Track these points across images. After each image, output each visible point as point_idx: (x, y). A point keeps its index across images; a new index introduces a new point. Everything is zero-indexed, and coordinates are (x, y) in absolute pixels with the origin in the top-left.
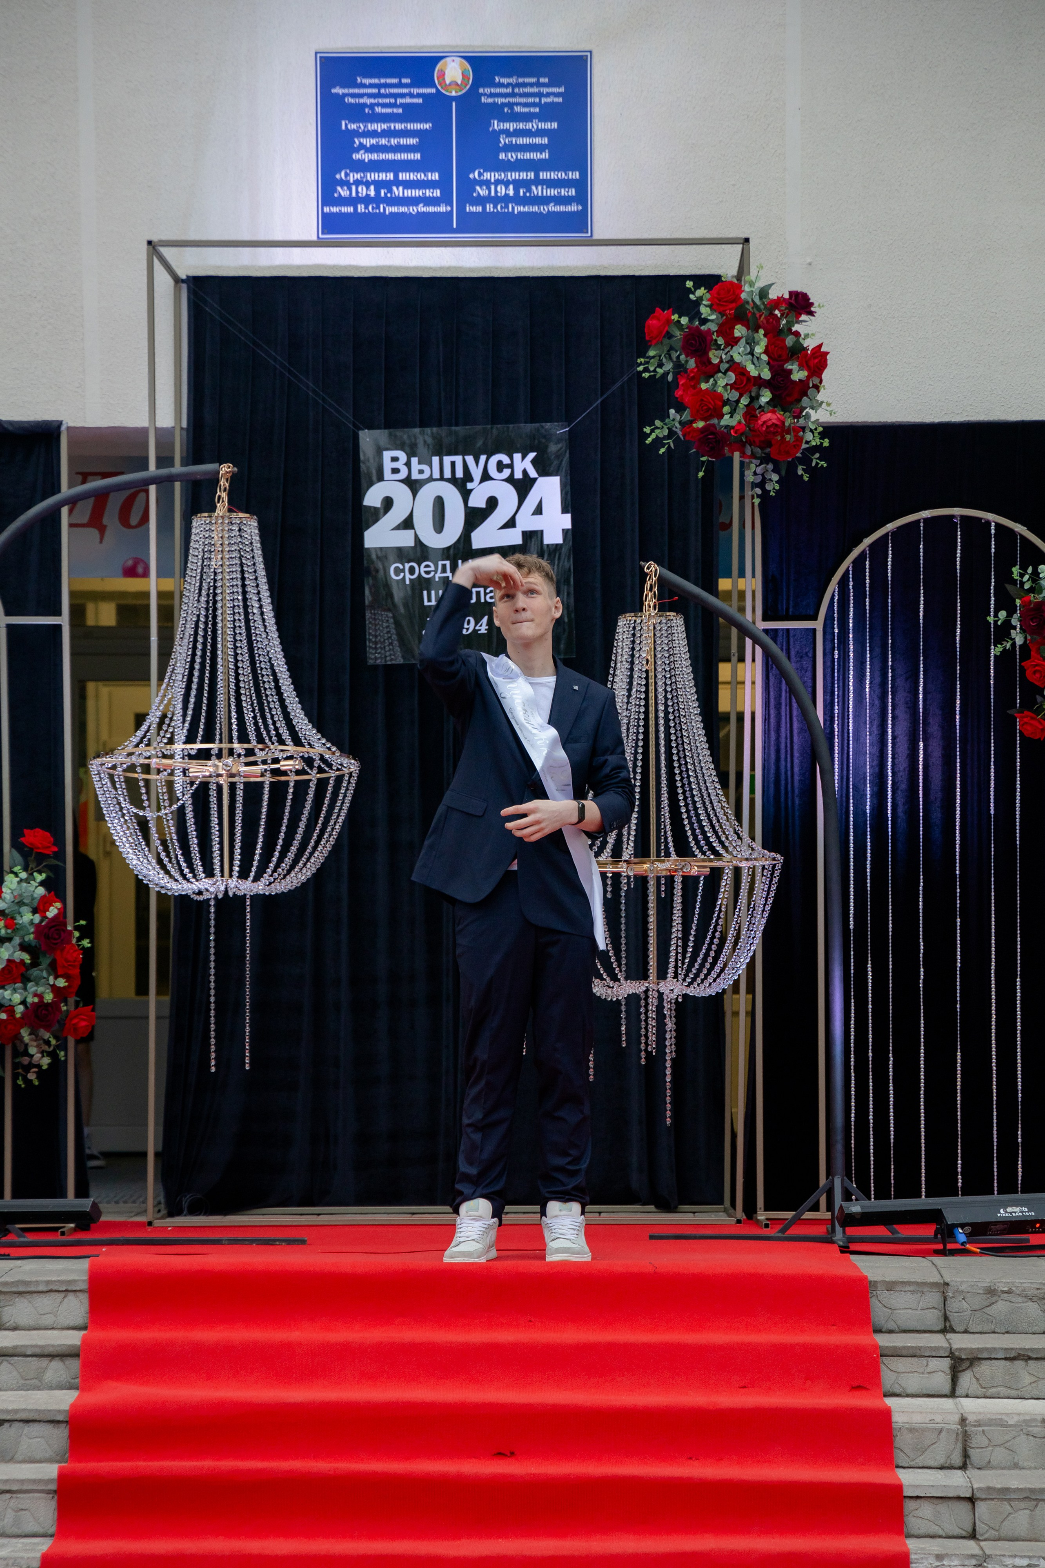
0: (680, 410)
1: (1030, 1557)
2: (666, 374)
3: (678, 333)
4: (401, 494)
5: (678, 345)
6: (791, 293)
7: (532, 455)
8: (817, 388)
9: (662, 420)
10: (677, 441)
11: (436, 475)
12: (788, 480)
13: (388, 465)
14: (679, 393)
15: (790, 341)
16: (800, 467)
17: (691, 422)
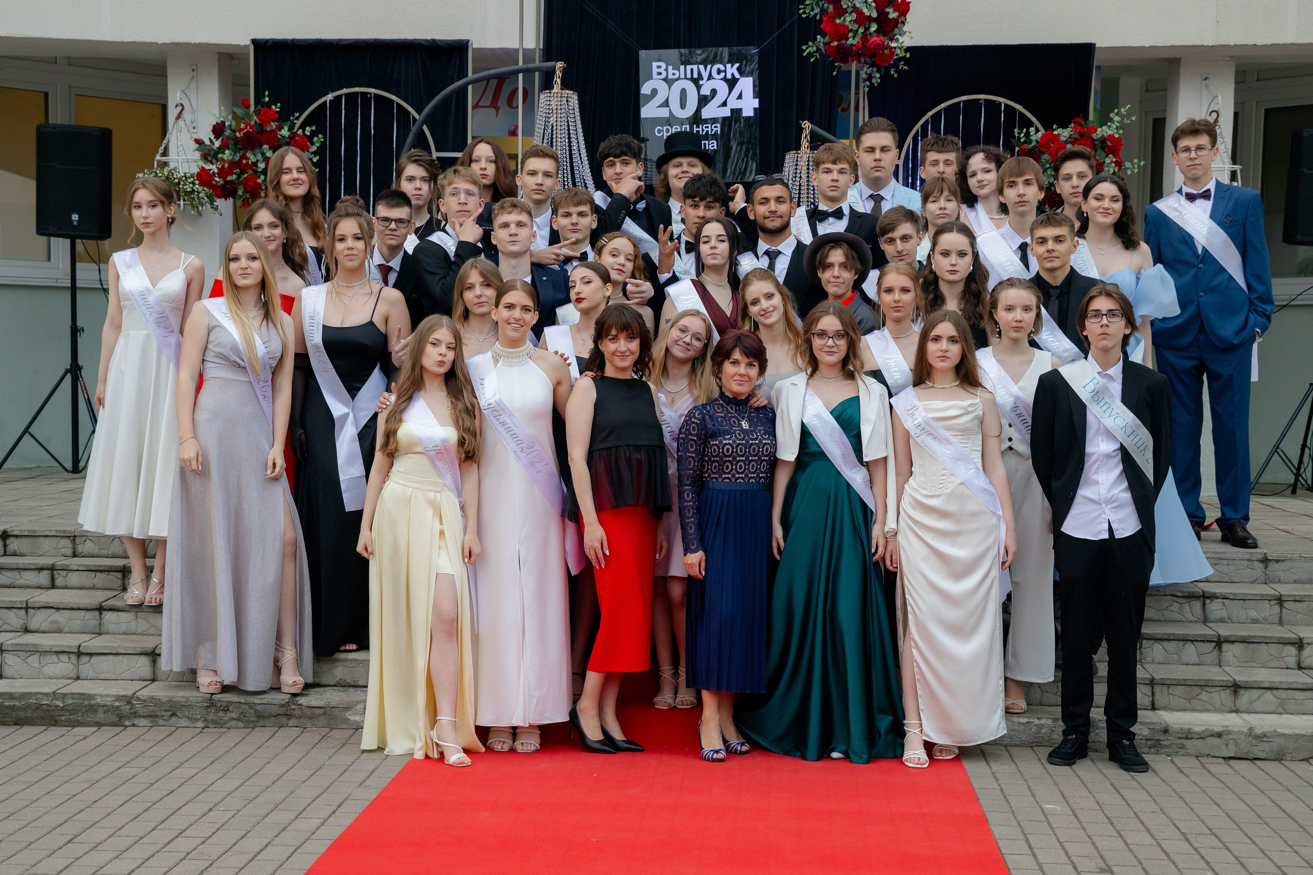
0: (823, 36)
1: (1028, 717)
2: (816, 15)
4: (662, 87)
7: (737, 65)
8: (903, 23)
9: (813, 42)
10: (821, 54)
11: (682, 76)
12: (885, 77)
13: (655, 70)
14: (823, 26)
16: (892, 70)
17: (830, 43)
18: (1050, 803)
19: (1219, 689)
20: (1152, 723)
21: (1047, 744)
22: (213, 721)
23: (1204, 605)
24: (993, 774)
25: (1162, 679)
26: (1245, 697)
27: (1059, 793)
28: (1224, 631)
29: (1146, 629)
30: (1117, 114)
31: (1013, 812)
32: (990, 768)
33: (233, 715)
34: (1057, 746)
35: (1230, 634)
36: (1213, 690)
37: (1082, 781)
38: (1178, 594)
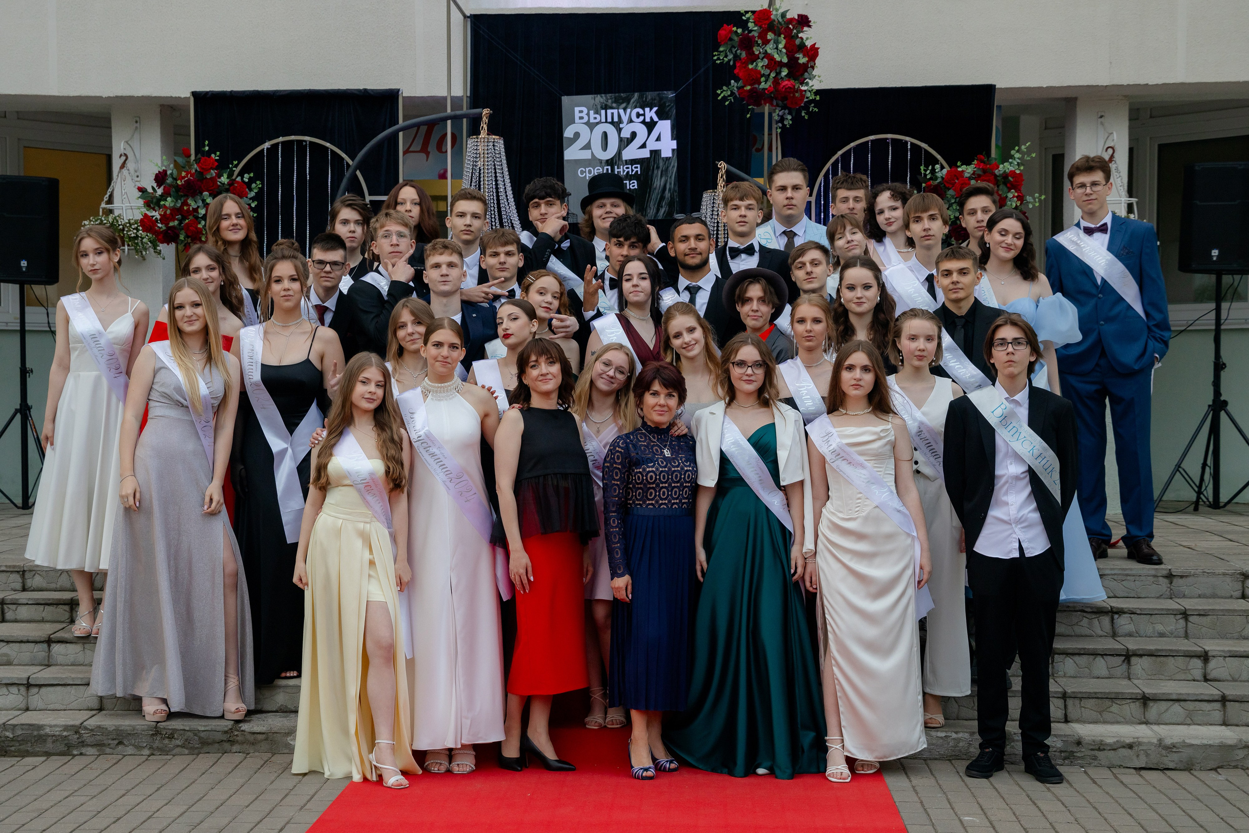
0: (737, 81)
1: (946, 732)
2: (730, 61)
3: (736, 38)
4: (584, 130)
5: (736, 45)
6: (799, 15)
7: (655, 109)
8: (813, 67)
9: (727, 86)
10: (735, 98)
11: (603, 120)
12: (797, 118)
13: (577, 115)
14: (736, 71)
15: (798, 42)
16: (803, 112)
17: (743, 87)
18: (969, 815)
19: (1128, 701)
20: (1065, 736)
21: (965, 757)
22: (158, 749)
23: (1112, 619)
24: (913, 787)
25: (1074, 692)
26: (1154, 709)
27: (977, 806)
28: (1132, 645)
29: (1058, 645)
30: (1018, 151)
31: (933, 825)
32: (911, 781)
33: (178, 742)
34: (974, 759)
35: (1137, 647)
36: (1124, 702)
37: (999, 793)
38: (1086, 610)
